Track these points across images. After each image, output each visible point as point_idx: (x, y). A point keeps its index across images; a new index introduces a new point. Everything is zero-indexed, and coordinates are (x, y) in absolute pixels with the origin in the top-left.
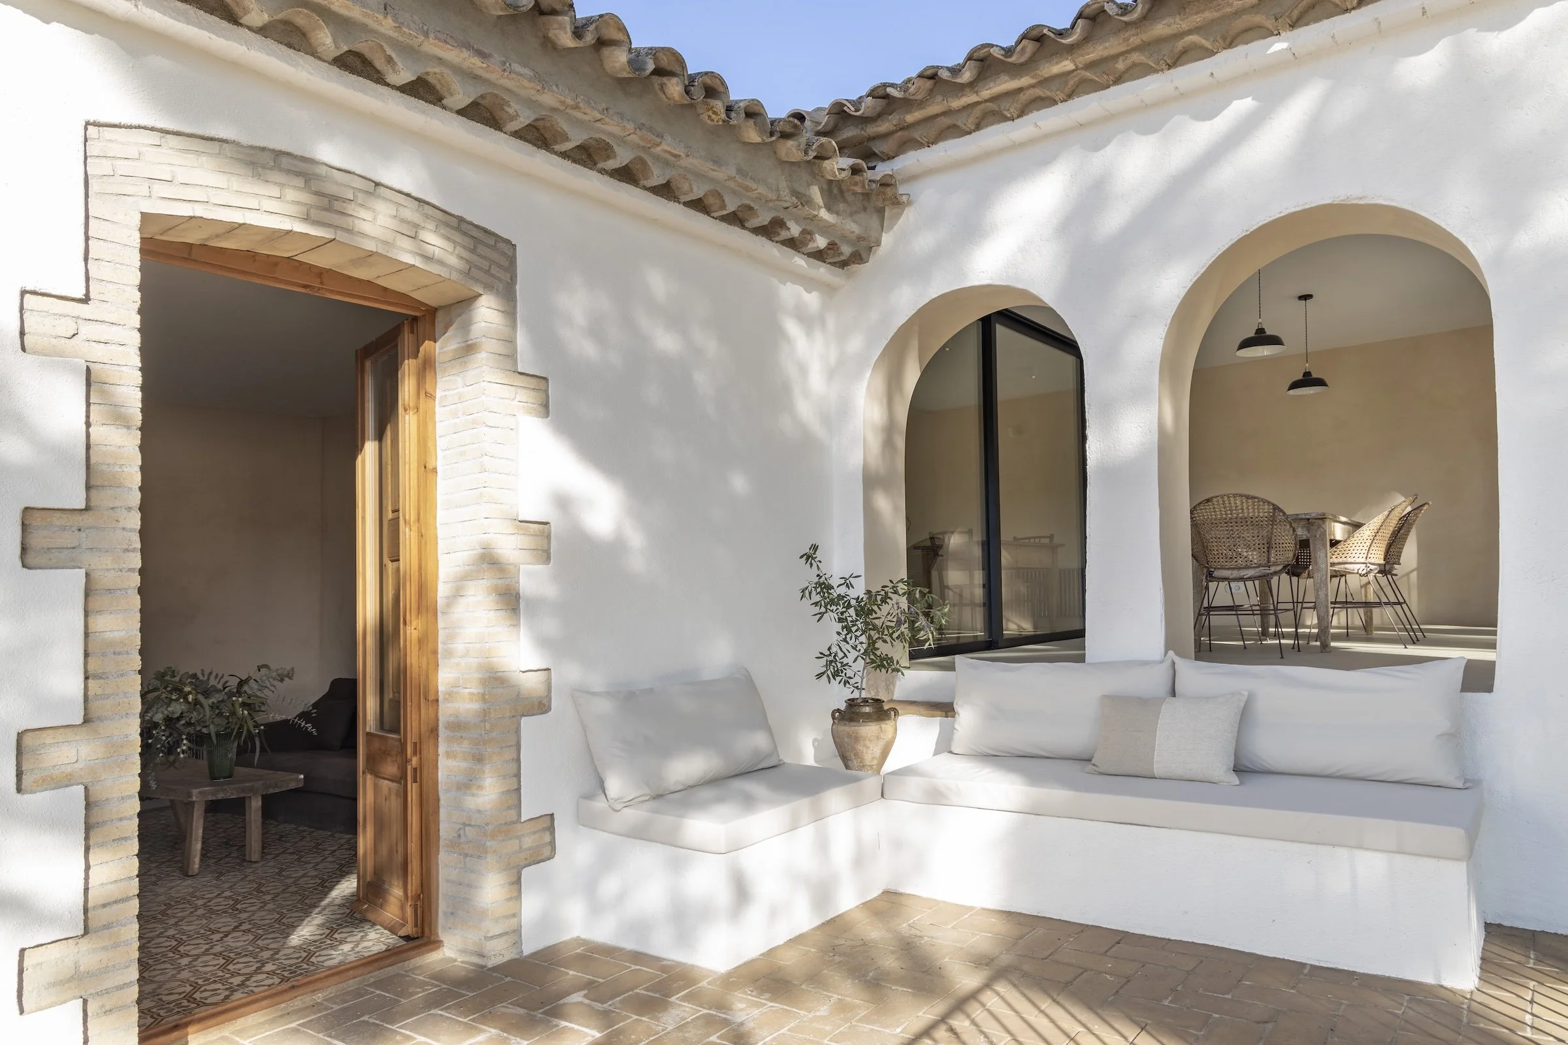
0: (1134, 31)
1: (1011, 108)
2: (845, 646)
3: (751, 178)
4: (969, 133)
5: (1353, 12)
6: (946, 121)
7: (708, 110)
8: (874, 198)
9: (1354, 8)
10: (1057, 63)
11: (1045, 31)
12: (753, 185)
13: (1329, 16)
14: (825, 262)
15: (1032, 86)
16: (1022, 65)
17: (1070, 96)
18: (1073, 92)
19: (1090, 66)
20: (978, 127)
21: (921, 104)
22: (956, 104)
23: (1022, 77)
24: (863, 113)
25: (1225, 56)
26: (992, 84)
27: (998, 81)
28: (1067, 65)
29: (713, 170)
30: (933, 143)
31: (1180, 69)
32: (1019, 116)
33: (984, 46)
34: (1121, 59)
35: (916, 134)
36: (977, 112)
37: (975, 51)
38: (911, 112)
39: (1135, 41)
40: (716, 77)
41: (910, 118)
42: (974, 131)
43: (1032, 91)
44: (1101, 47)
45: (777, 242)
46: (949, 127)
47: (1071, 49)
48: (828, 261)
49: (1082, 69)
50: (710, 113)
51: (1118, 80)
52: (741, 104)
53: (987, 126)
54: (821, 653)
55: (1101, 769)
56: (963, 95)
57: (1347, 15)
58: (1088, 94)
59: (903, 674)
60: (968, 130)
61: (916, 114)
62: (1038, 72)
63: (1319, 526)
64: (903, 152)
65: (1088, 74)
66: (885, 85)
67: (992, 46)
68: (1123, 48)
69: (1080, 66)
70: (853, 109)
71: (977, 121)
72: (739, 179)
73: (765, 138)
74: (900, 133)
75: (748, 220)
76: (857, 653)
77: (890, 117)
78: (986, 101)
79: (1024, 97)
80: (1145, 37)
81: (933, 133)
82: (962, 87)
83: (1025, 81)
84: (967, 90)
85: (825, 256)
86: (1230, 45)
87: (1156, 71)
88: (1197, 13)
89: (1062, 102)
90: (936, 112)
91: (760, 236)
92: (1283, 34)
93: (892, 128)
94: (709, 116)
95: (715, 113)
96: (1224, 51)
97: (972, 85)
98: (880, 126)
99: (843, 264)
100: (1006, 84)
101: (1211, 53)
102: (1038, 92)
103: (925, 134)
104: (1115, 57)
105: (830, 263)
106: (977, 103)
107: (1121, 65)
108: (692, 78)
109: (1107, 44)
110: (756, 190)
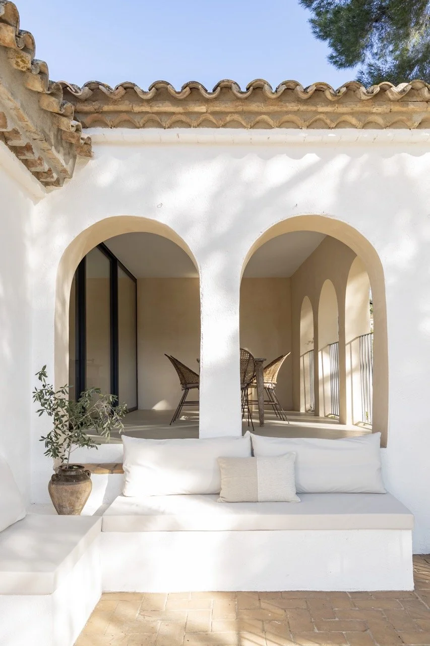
0: (240, 103)
1: (167, 121)
2: (58, 431)
3: (26, 113)
4: (138, 128)
5: (333, 130)
6: (125, 117)
7: (18, 58)
8: (74, 148)
9: (333, 128)
10: (199, 106)
11: (200, 87)
12: (26, 118)
13: (323, 128)
14: (39, 180)
15: (180, 113)
16: (180, 100)
17: (199, 126)
18: (200, 124)
19: (214, 113)
20: (144, 126)
21: (115, 102)
22: (137, 109)
23: (179, 107)
24: (79, 96)
25: (276, 130)
26: (160, 105)
27: (164, 104)
28: (203, 109)
29: (9, 99)
30: (114, 127)
31: (255, 130)
32: (168, 128)
33: (163, 82)
34: (230, 115)
35: (107, 119)
36: (146, 117)
37: (157, 83)
38: (108, 104)
39: (240, 108)
40: (31, 38)
41: (106, 108)
42: (141, 127)
43: (179, 116)
44: (224, 106)
45: (20, 159)
46: (125, 121)
47: (207, 101)
48: (41, 180)
49: (209, 113)
50: (19, 60)
51: (224, 126)
52: (39, 62)
53: (149, 127)
54: (42, 437)
55: (227, 500)
56: (142, 105)
57: (330, 130)
58: (208, 127)
59: (97, 448)
60: (138, 125)
61: (111, 107)
62: (187, 107)
63: (260, 365)
64: (94, 126)
65: (211, 118)
66: (98, 84)
67: (169, 84)
68: (232, 110)
69: (209, 111)
70: (74, 90)
71: (145, 122)
72: (21, 111)
73: (45, 90)
74: (95, 115)
75: (12, 140)
76: (66, 436)
77: (94, 103)
78: (153, 113)
79: (174, 118)
80: (246, 108)
81: (117, 121)
82: (142, 101)
83: (179, 109)
84: (145, 104)
85: (40, 176)
86: (279, 127)
87: (244, 127)
88: (272, 105)
89: (193, 127)
90: (122, 110)
91: (13, 152)
92: (303, 129)
93: (92, 110)
94: (17, 62)
95: (23, 61)
96: (277, 128)
97: (148, 101)
98: (86, 106)
99: (46, 184)
100: (167, 107)
101: (271, 127)
102: (183, 118)
103: (113, 120)
104: (227, 113)
105: (41, 181)
106: (147, 113)
107: (228, 118)
108: (20, 32)
109: (227, 105)
110: (27, 121)
